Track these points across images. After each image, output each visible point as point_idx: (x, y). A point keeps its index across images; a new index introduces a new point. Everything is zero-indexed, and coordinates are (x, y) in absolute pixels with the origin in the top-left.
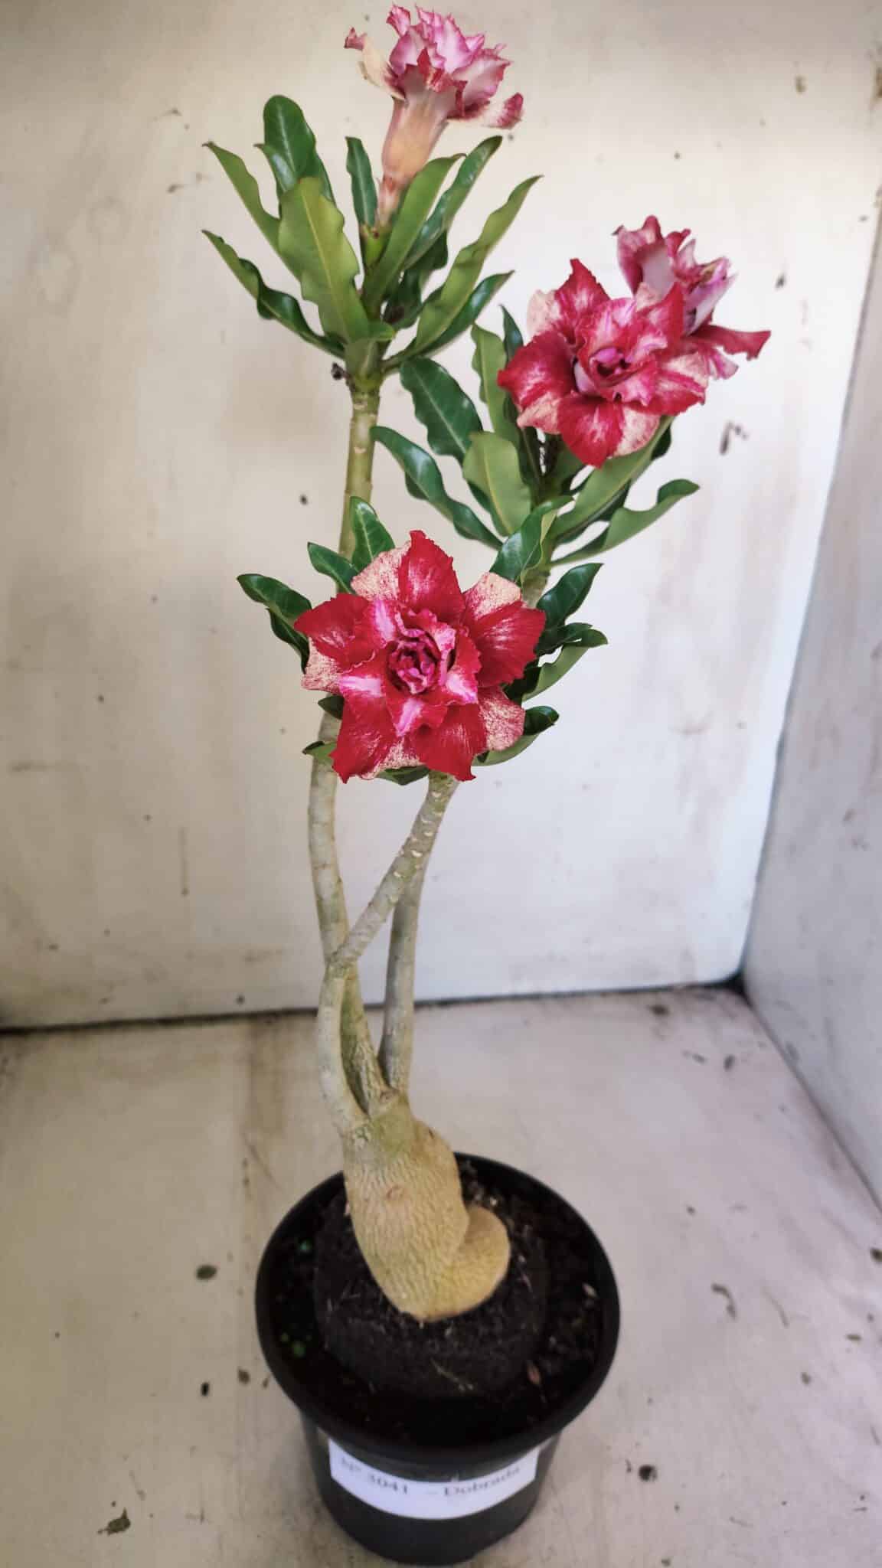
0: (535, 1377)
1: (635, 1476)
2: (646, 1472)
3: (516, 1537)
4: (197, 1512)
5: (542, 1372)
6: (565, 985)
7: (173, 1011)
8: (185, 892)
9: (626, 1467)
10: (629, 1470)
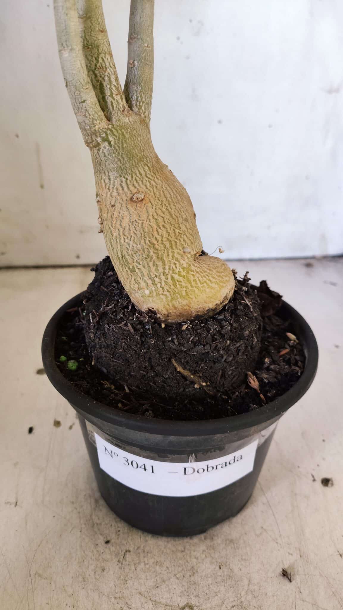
0: (254, 383)
1: (318, 484)
2: (326, 482)
3: (238, 519)
4: (13, 500)
5: (260, 380)
6: (257, 255)
7: (41, 262)
8: (42, 187)
9: (312, 479)
10: (314, 480)
